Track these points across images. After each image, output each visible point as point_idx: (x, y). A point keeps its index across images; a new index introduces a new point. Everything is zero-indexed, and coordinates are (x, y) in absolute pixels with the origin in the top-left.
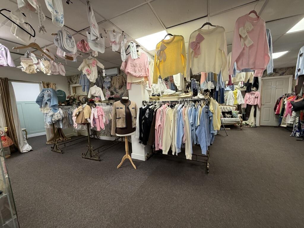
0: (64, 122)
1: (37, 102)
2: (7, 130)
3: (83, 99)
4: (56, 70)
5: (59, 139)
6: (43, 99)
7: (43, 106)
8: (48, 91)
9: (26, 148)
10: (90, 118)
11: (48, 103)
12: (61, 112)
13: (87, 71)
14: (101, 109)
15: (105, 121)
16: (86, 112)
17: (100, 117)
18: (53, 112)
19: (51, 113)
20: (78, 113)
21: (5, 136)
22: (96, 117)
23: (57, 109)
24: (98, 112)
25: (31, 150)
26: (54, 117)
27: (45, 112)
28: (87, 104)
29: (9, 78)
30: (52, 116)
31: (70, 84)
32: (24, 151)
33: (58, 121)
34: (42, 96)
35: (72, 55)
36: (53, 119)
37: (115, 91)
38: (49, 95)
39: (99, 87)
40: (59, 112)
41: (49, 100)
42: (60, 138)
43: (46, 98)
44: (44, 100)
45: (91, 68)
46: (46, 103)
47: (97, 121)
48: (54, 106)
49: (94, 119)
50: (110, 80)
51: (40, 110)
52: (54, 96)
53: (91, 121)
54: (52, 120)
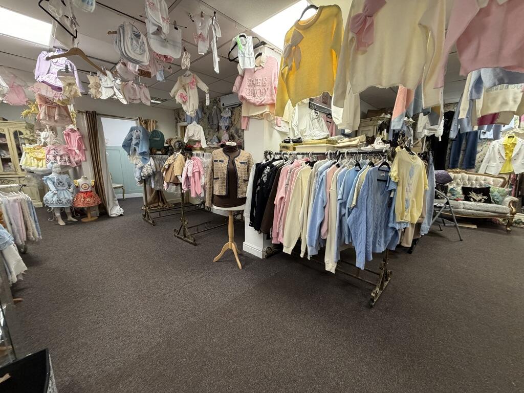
0: (156, 179)
1: (124, 146)
2: (93, 183)
3: (175, 143)
4: (136, 95)
5: (159, 205)
6: (131, 143)
7: (130, 153)
8: (137, 131)
9: (116, 210)
10: (181, 176)
11: (137, 148)
12: (153, 163)
13: (182, 96)
14: (199, 162)
15: (204, 182)
16: (177, 165)
17: (197, 174)
18: (143, 162)
19: (140, 165)
21: (91, 191)
22: (190, 175)
23: (147, 158)
24: (194, 167)
25: (121, 215)
26: (144, 170)
27: (135, 162)
28: (181, 153)
29: (98, 112)
30: (141, 168)
31: (177, 122)
32: (113, 214)
33: (149, 176)
34: (130, 138)
35: (149, 69)
36: (142, 174)
37: (236, 134)
38: (138, 138)
39: (199, 125)
40: (149, 163)
41: (137, 144)
43: (134, 142)
44: (132, 144)
45: (187, 91)
46: (135, 150)
47: (192, 180)
48: (143, 154)
49: (187, 178)
50: (230, 114)
51: (129, 159)
52: (143, 138)
53: (182, 180)
54: (140, 175)
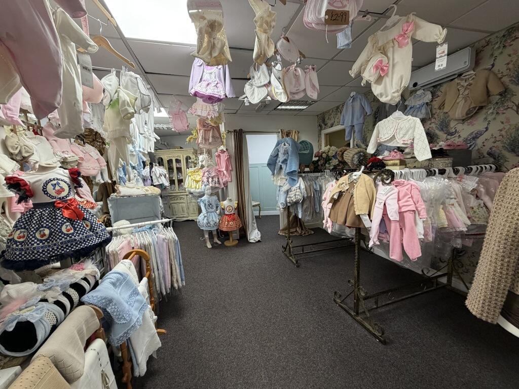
0: (305, 206)
1: (269, 165)
2: (236, 205)
3: (353, 157)
4: (300, 85)
5: (296, 231)
6: (276, 160)
7: (275, 172)
8: (285, 145)
9: (254, 235)
11: (284, 166)
12: (303, 186)
13: (379, 67)
14: (415, 193)
16: (360, 193)
17: (409, 217)
18: (290, 184)
19: (286, 188)
20: (337, 194)
21: (234, 214)
22: (393, 215)
23: (296, 179)
24: (399, 200)
25: (259, 241)
26: (292, 194)
27: (279, 183)
28: (363, 172)
29: (244, 130)
30: (287, 192)
31: (321, 130)
32: (252, 239)
33: (296, 203)
34: (277, 154)
35: (345, 6)
36: (288, 199)
38: (286, 152)
39: (410, 117)
40: (298, 185)
41: (285, 161)
42: (298, 229)
43: (281, 158)
44: (278, 161)
45: (390, 55)
46: (281, 168)
47: (394, 228)
48: (291, 174)
49: (385, 220)
50: (429, 96)
51: (272, 179)
52: (292, 152)
54: (286, 200)
